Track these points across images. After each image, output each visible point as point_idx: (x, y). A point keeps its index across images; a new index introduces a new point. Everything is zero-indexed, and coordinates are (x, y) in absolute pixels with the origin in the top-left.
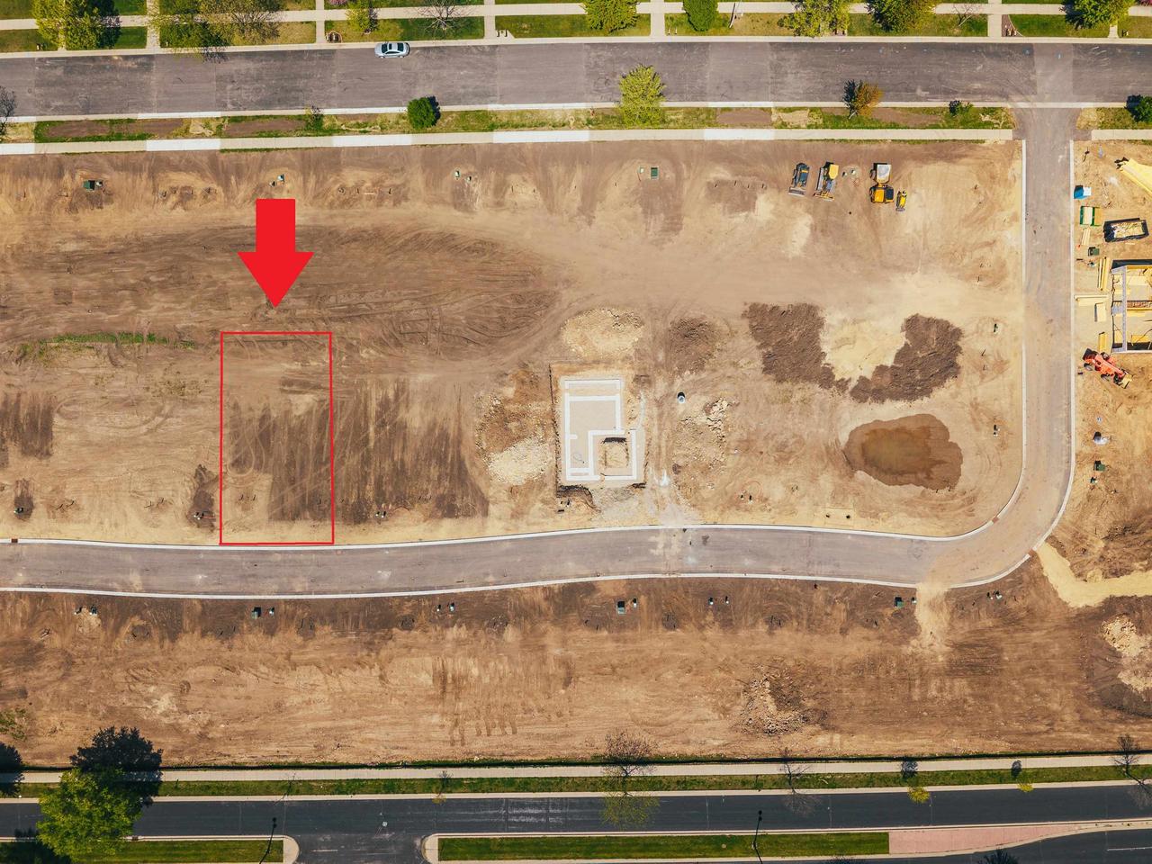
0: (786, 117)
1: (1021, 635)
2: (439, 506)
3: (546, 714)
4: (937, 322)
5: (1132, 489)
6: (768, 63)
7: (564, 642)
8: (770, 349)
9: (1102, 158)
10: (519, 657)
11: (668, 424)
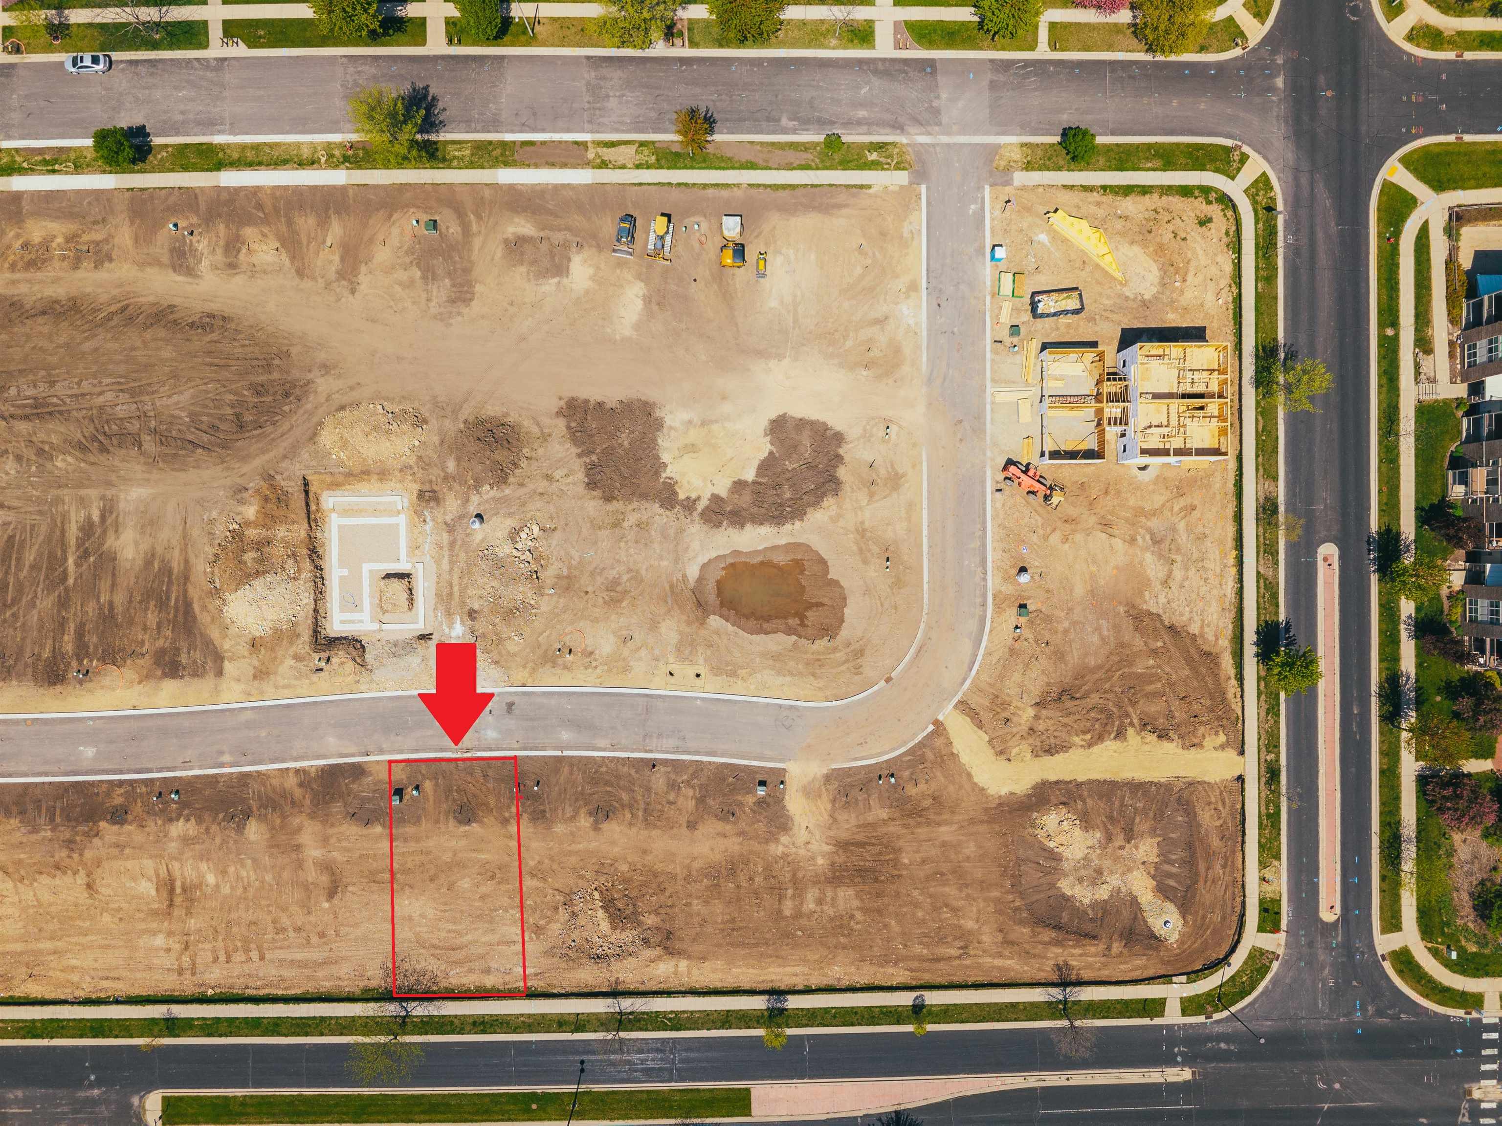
0: (608, 154)
1: (926, 829)
2: (157, 663)
3: (304, 935)
4: (812, 423)
5: (1071, 641)
6: (584, 82)
7: (325, 840)
8: (594, 458)
9: (1028, 210)
10: (267, 860)
11: (462, 555)
